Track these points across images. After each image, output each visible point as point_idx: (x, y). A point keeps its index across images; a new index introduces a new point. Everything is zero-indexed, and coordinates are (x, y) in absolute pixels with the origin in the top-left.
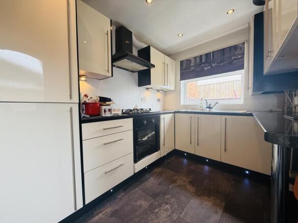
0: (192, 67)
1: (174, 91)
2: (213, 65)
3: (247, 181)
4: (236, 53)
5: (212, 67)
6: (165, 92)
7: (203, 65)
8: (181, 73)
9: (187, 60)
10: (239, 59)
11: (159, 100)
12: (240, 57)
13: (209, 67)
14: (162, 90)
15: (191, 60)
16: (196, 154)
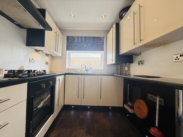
0: (76, 42)
1: (61, 57)
2: (89, 45)
3: (110, 114)
4: (100, 41)
5: (88, 46)
6: (53, 57)
7: (83, 43)
8: (67, 45)
9: (72, 37)
10: (101, 45)
11: (47, 63)
12: (102, 44)
13: (87, 46)
14: (51, 55)
15: (75, 38)
16: (82, 105)
